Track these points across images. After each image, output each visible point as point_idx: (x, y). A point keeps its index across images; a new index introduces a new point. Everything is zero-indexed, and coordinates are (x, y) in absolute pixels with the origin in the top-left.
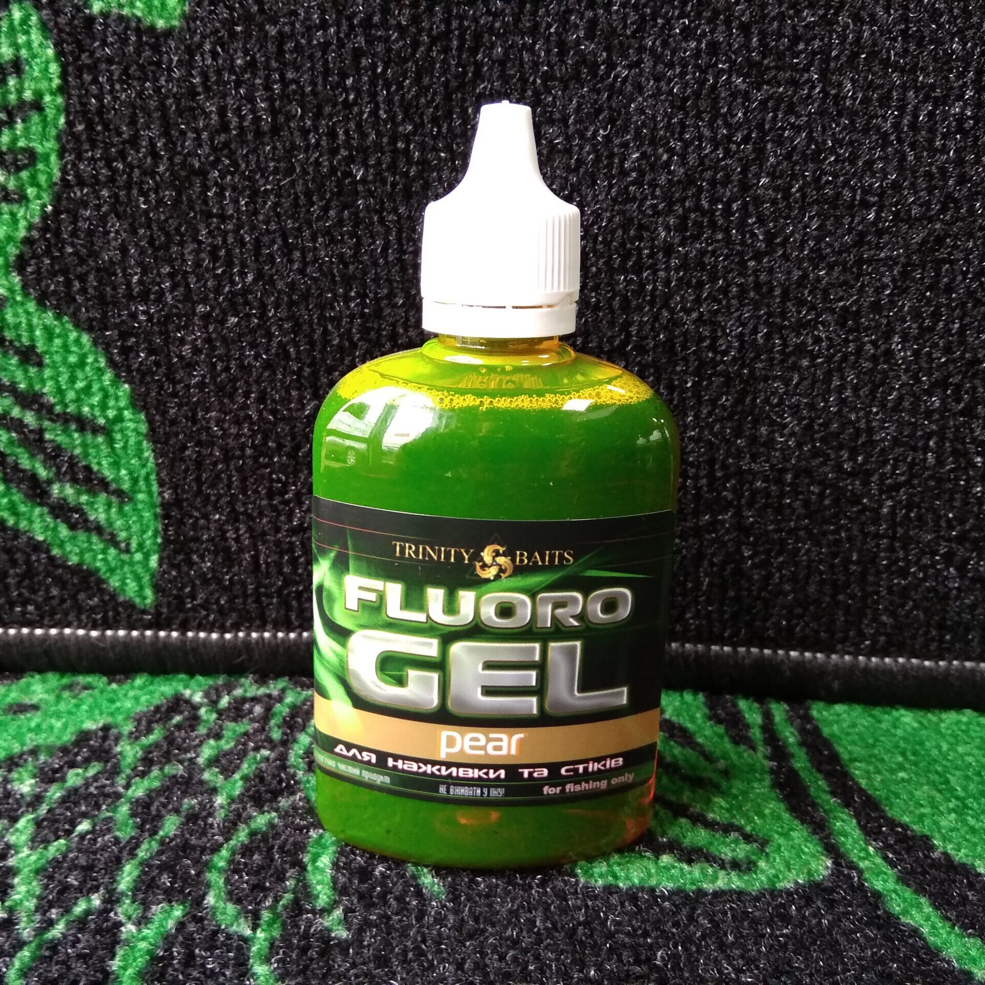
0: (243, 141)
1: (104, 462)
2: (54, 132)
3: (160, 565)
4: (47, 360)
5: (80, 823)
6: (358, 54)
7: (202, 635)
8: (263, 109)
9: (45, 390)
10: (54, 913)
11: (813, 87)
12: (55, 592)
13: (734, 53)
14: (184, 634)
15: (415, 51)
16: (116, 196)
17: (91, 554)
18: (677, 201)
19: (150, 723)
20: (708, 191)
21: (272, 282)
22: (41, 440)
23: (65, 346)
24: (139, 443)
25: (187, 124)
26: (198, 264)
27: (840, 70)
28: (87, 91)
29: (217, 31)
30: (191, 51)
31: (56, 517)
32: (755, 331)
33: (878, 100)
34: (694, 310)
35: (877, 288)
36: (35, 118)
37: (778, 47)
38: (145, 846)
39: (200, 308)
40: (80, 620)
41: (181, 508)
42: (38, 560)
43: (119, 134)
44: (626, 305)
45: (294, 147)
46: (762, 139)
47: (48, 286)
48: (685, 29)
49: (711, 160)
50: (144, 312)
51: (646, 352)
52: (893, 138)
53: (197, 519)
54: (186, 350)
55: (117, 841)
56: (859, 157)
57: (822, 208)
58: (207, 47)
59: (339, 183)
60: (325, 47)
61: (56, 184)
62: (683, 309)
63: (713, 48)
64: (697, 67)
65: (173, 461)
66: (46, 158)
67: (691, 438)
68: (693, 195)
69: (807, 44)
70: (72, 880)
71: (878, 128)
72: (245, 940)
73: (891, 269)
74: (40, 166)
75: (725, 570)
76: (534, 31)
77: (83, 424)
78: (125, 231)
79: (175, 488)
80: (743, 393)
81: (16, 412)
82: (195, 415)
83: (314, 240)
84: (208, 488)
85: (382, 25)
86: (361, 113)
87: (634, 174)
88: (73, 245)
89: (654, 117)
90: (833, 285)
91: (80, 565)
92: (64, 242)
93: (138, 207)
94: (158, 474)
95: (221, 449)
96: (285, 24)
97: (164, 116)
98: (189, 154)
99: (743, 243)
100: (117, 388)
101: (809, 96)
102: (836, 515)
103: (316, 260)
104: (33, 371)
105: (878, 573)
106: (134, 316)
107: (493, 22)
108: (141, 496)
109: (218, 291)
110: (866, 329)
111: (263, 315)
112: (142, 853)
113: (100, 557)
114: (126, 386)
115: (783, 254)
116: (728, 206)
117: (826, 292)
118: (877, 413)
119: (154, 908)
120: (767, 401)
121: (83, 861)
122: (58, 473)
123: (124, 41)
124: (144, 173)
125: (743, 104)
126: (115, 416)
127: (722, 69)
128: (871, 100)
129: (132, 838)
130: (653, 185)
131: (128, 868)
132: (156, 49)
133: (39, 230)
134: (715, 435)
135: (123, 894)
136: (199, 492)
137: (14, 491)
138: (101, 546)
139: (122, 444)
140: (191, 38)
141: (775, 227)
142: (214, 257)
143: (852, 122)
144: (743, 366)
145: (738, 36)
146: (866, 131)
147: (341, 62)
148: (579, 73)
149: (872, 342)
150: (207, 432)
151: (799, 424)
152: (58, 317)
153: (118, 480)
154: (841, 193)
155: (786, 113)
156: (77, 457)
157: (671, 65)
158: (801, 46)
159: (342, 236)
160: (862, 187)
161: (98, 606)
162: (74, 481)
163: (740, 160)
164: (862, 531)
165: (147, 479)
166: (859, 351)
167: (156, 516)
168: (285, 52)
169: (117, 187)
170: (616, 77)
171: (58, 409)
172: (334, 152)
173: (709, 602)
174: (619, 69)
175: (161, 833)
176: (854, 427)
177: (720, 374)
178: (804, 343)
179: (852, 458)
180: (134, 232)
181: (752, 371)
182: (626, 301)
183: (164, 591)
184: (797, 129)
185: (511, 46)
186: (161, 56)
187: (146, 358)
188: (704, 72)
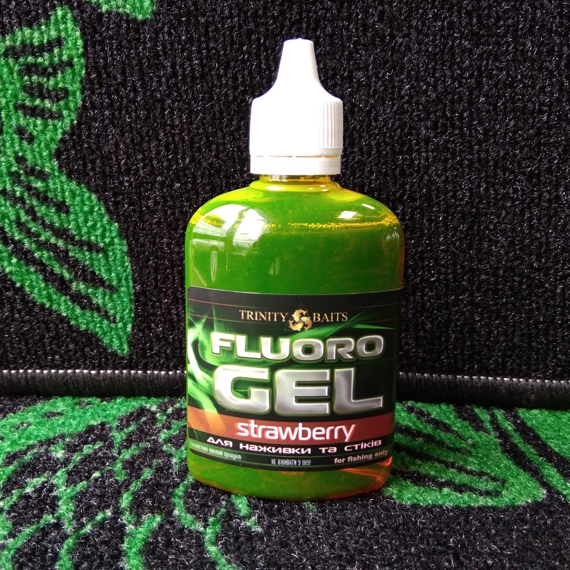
0: (185, 83)
1: (102, 269)
2: (79, 79)
3: (133, 330)
4: (72, 210)
5: (94, 473)
6: (250, 32)
7: (156, 372)
8: (197, 64)
9: (70, 227)
10: (84, 520)
11: (509, 46)
12: (71, 346)
13: (463, 27)
14: (145, 372)
15: (282, 30)
16: (113, 114)
17: (93, 324)
18: (432, 112)
19: (128, 421)
20: (450, 106)
21: (200, 163)
22: (67, 256)
23: (82, 201)
24: (123, 257)
25: (154, 73)
26: (158, 153)
27: (524, 36)
28: (98, 55)
29: (172, 21)
30: (157, 32)
31: (74, 302)
32: (479, 186)
33: (546, 52)
34: (443, 175)
35: (550, 159)
36: (69, 70)
37: (488, 24)
38: (134, 484)
39: (159, 178)
40: (85, 364)
41: (145, 296)
42: (63, 328)
43: (116, 79)
44: (403, 173)
45: (213, 85)
46: (480, 75)
47: (73, 166)
48: (435, 15)
49: (451, 89)
50: (127, 181)
51: (416, 200)
52: (555, 73)
53: (155, 302)
54: (150, 203)
55: (117, 482)
56: (537, 84)
57: (516, 114)
58: (166, 29)
59: (239, 106)
60: (232, 28)
61: (79, 108)
62: (437, 175)
63: (451, 25)
64: (442, 36)
65: (141, 268)
66: (74, 93)
67: (442, 250)
68: (441, 108)
69: (505, 22)
70: (94, 502)
71: (547, 69)
72: (201, 533)
73: (557, 148)
74: (71, 98)
75: (464, 329)
76: (349, 19)
77: (92, 247)
78: (118, 134)
79: (142, 285)
80: (473, 223)
81: (53, 240)
82: (155, 241)
83: (224, 138)
84: (161, 284)
85: (264, 16)
86: (252, 65)
87: (407, 98)
88: (88, 143)
89: (418, 65)
90: (524, 159)
91: (86, 330)
92: (83, 141)
93: (125, 120)
94: (133, 276)
95: (169, 261)
96: (209, 16)
97: (141, 69)
98: (154, 90)
99: (471, 135)
100: (111, 225)
101: (507, 51)
102: (529, 295)
103: (224, 150)
104: (63, 216)
105: (555, 329)
106: (121, 183)
107: (326, 13)
108: (123, 289)
109: (169, 168)
110: (544, 184)
111: (194, 182)
112: (132, 488)
113: (98, 325)
114: (116, 224)
115: (494, 142)
116: (461, 114)
117: (519, 164)
118: (552, 233)
119: (144, 516)
120: (487, 227)
121: (98, 492)
122: (76, 276)
123: (120, 27)
124: (129, 101)
125: (469, 56)
126: (109, 242)
127: (457, 37)
128: (543, 52)
129: (125, 480)
130: (418, 103)
131: (125, 496)
132: (137, 31)
133: (69, 134)
134: (456, 248)
135: (124, 509)
136: (156, 286)
137: (50, 286)
138: (99, 319)
139: (113, 258)
140: (157, 25)
141: (489, 125)
142: (167, 149)
143: (532, 65)
144: (472, 207)
145: (465, 18)
146: (540, 70)
147: (240, 37)
148: (374, 41)
149: (548, 191)
150: (162, 251)
151: (506, 241)
152: (79, 184)
153: (110, 280)
154: (526, 105)
155: (494, 61)
156: (87, 266)
157: (427, 36)
158: (502, 23)
159: (240, 136)
160: (539, 101)
161: (96, 355)
162: (85, 280)
163: (468, 88)
164: (545, 304)
165: (126, 279)
166: (540, 196)
167: (131, 300)
168: (209, 32)
169: (114, 110)
170: (396, 42)
171: (77, 238)
172: (235, 88)
173: (455, 349)
174: (397, 38)
175: (142, 478)
176: (539, 242)
177: (459, 212)
178: (508, 193)
179: (539, 260)
180: (122, 135)
181: (478, 209)
182: (403, 171)
183: (134, 346)
184: (500, 70)
185: (336, 27)
186: (140, 35)
187: (128, 208)
188: (446, 38)
